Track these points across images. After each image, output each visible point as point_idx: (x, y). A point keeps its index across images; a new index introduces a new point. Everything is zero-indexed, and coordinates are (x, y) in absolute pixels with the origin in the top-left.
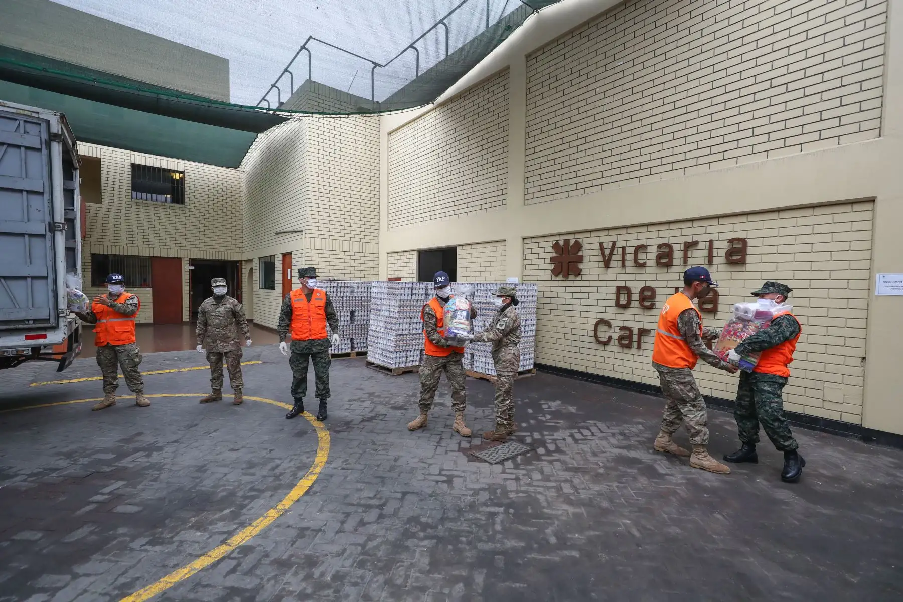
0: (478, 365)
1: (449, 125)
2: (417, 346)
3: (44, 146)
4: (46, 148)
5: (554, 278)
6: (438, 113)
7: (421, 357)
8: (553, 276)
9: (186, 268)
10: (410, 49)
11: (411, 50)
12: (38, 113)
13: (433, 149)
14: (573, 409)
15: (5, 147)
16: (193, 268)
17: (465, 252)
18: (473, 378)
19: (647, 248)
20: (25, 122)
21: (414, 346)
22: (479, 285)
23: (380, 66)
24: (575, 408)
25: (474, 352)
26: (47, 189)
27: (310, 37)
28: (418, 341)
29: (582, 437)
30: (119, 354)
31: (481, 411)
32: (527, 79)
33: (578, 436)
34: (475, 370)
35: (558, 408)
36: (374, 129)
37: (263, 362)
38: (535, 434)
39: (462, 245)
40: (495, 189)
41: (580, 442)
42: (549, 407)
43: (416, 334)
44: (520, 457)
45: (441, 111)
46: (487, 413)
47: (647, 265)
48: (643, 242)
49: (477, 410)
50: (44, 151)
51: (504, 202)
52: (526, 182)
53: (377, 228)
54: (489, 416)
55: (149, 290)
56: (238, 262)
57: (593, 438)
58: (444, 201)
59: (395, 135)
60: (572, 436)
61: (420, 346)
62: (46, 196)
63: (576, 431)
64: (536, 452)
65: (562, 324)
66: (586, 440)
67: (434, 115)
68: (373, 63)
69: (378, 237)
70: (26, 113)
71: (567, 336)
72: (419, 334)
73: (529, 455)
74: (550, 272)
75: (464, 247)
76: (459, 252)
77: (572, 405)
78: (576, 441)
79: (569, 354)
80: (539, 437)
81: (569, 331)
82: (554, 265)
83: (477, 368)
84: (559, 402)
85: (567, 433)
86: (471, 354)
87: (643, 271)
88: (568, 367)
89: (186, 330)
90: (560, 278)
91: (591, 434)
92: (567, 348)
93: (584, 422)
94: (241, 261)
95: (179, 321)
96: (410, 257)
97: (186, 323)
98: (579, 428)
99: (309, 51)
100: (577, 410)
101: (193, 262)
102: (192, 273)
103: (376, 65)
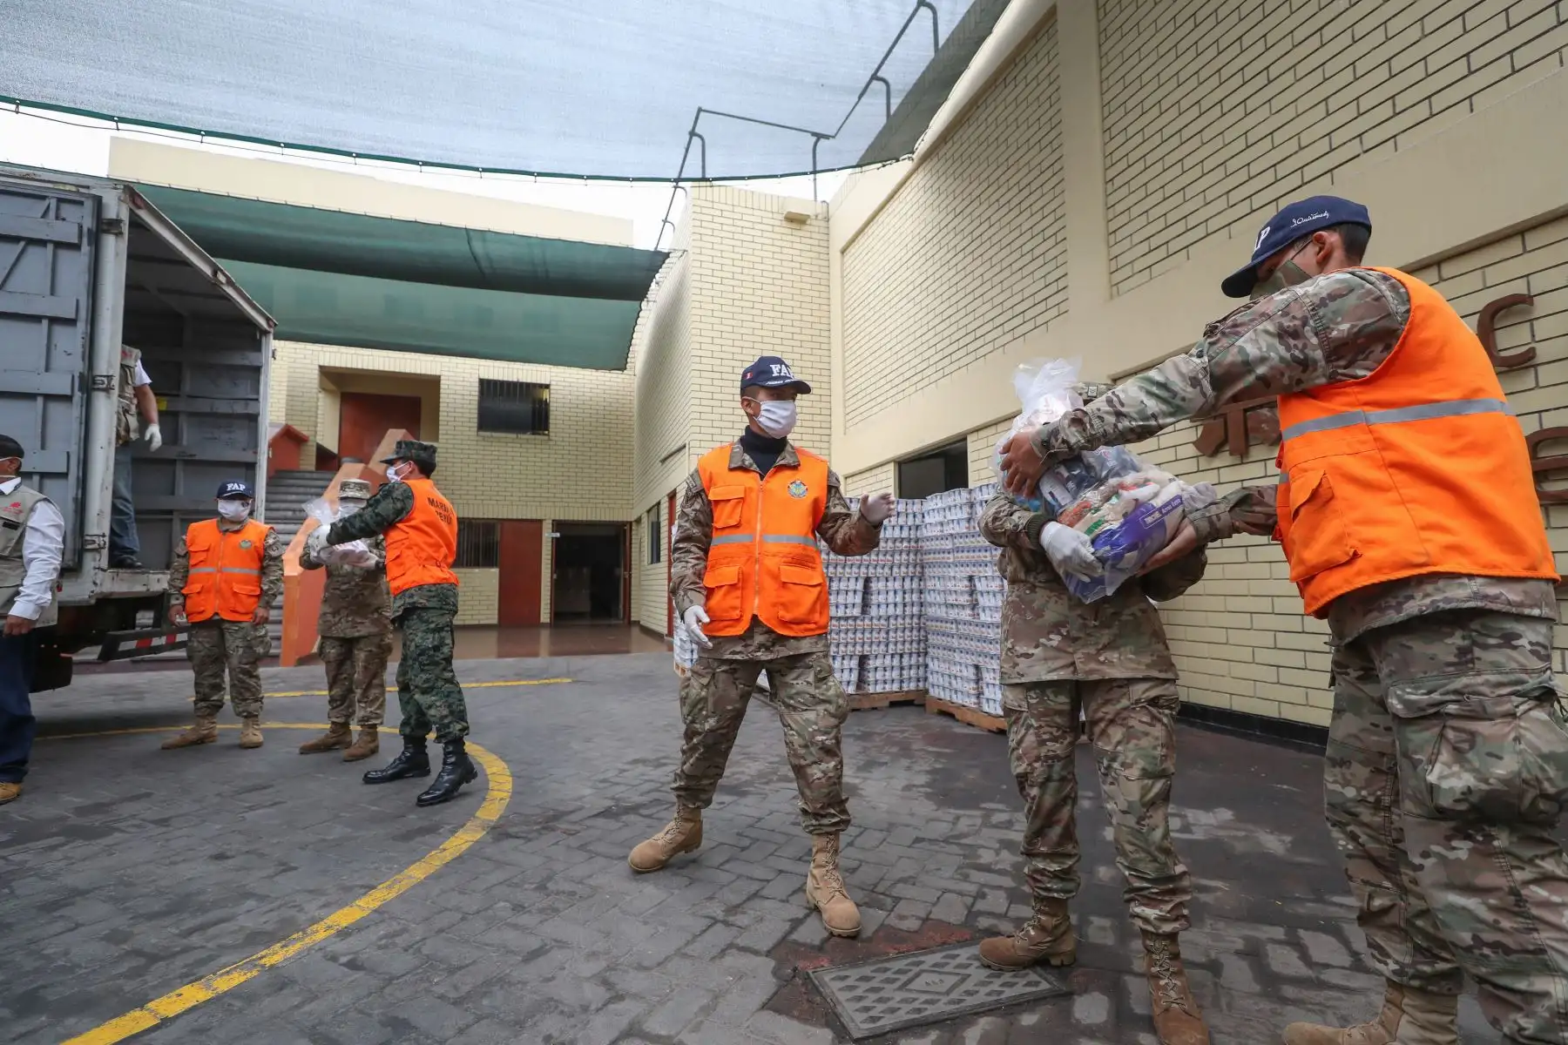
0: (992, 696)
1: (942, 189)
2: (850, 648)
3: (85, 240)
4: (89, 244)
5: (1204, 462)
6: (921, 176)
7: (860, 674)
8: (1202, 460)
9: (548, 535)
10: (875, 82)
11: (875, 84)
12: (88, 187)
13: (915, 250)
14: (1274, 843)
15: (22, 244)
16: (558, 535)
17: (982, 444)
18: (981, 728)
19: (1532, 304)
20: (60, 200)
21: (842, 648)
22: (984, 489)
23: (827, 137)
24: (1288, 838)
25: (981, 661)
26: (83, 314)
27: (700, 110)
28: (850, 635)
29: (1304, 971)
30: (227, 636)
31: (950, 818)
32: (1098, 9)
33: (1284, 960)
34: (986, 708)
35: (1221, 833)
36: (818, 249)
37: (575, 682)
38: (1097, 921)
39: (977, 430)
40: (1041, 284)
41: (1289, 991)
42: (1186, 828)
43: (847, 619)
44: (984, 1023)
45: (929, 168)
46: (963, 825)
47: (1540, 358)
48: (1519, 288)
49: (939, 814)
50: (85, 248)
51: (1063, 307)
52: (1112, 243)
53: (827, 432)
54: (965, 835)
55: (495, 571)
56: (624, 524)
57: (1359, 981)
58: (939, 347)
59: (852, 250)
60: (1253, 954)
61: (859, 648)
62: (82, 326)
63: (1279, 933)
64: (1068, 1013)
65: (1240, 587)
66: (1323, 985)
67: (915, 183)
68: (814, 134)
69: (829, 449)
70: (68, 188)
71: (1260, 622)
72: (855, 618)
73: (1028, 1019)
74: (1191, 450)
75: (982, 434)
76: (972, 446)
77: (1278, 828)
78: (1270, 982)
79: (1270, 674)
80: (1110, 940)
81: (1265, 604)
82: (1200, 430)
83: (991, 703)
84: (1226, 814)
85: (1236, 935)
86: (977, 667)
87: (1528, 380)
88: (1269, 710)
89: (545, 635)
90: (1224, 458)
91: (1346, 960)
92: (1262, 656)
93: (1320, 899)
94: (631, 523)
95: (535, 623)
96: (883, 476)
97: (544, 625)
98: (1293, 924)
99: (702, 139)
100: (1295, 847)
101: (558, 525)
102: (557, 543)
103: (819, 136)
